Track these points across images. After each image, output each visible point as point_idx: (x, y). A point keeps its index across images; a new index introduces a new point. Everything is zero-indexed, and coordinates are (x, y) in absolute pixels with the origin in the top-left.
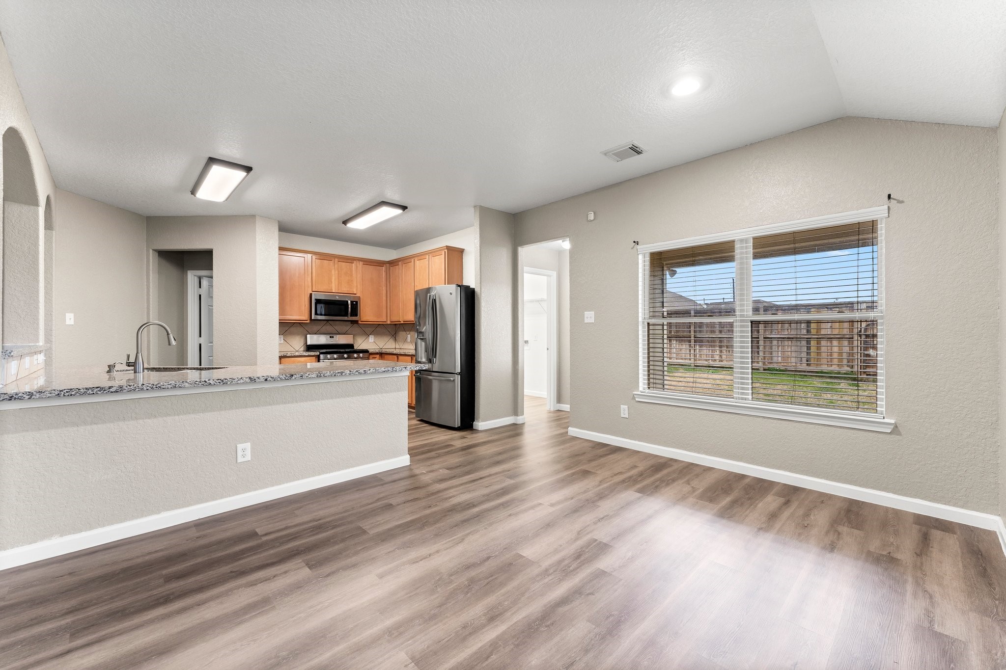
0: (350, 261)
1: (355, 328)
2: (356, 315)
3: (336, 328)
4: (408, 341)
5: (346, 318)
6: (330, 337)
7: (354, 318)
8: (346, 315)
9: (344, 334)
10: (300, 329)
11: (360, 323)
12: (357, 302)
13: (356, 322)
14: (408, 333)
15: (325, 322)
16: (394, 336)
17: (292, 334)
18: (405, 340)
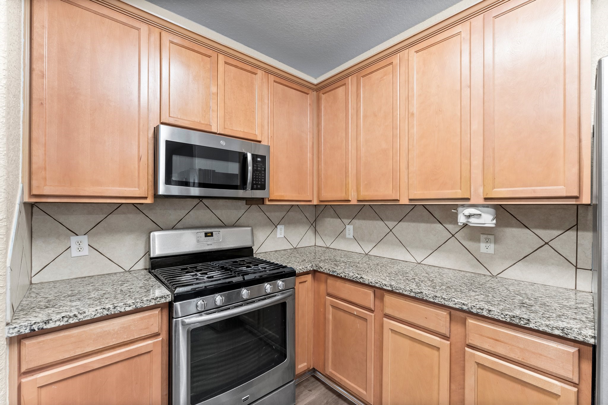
0: (249, 68)
1: (255, 213)
2: (263, 187)
3: (218, 213)
4: (347, 236)
5: (240, 193)
6: (206, 235)
7: (258, 194)
8: (244, 185)
9: (234, 226)
10: (138, 218)
11: (268, 203)
12: (263, 158)
13: (261, 201)
14: (346, 221)
15: (196, 201)
16: (314, 224)
17: (113, 230)
18: (341, 234)
